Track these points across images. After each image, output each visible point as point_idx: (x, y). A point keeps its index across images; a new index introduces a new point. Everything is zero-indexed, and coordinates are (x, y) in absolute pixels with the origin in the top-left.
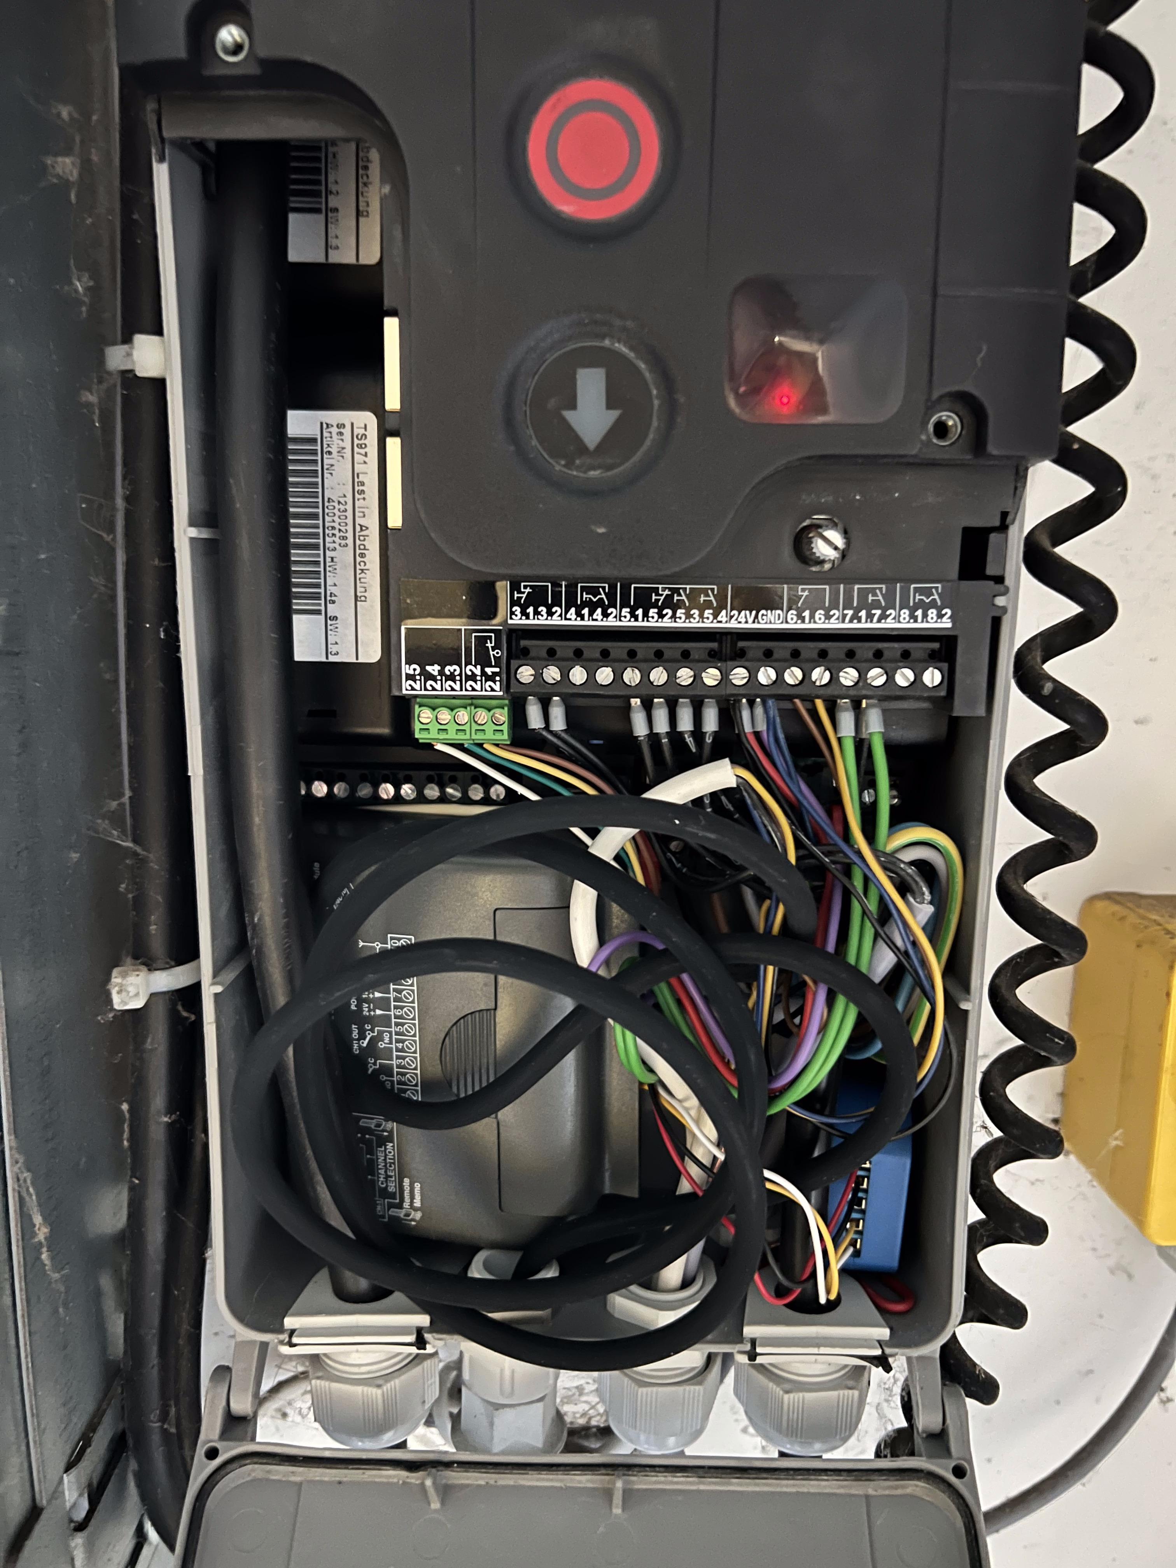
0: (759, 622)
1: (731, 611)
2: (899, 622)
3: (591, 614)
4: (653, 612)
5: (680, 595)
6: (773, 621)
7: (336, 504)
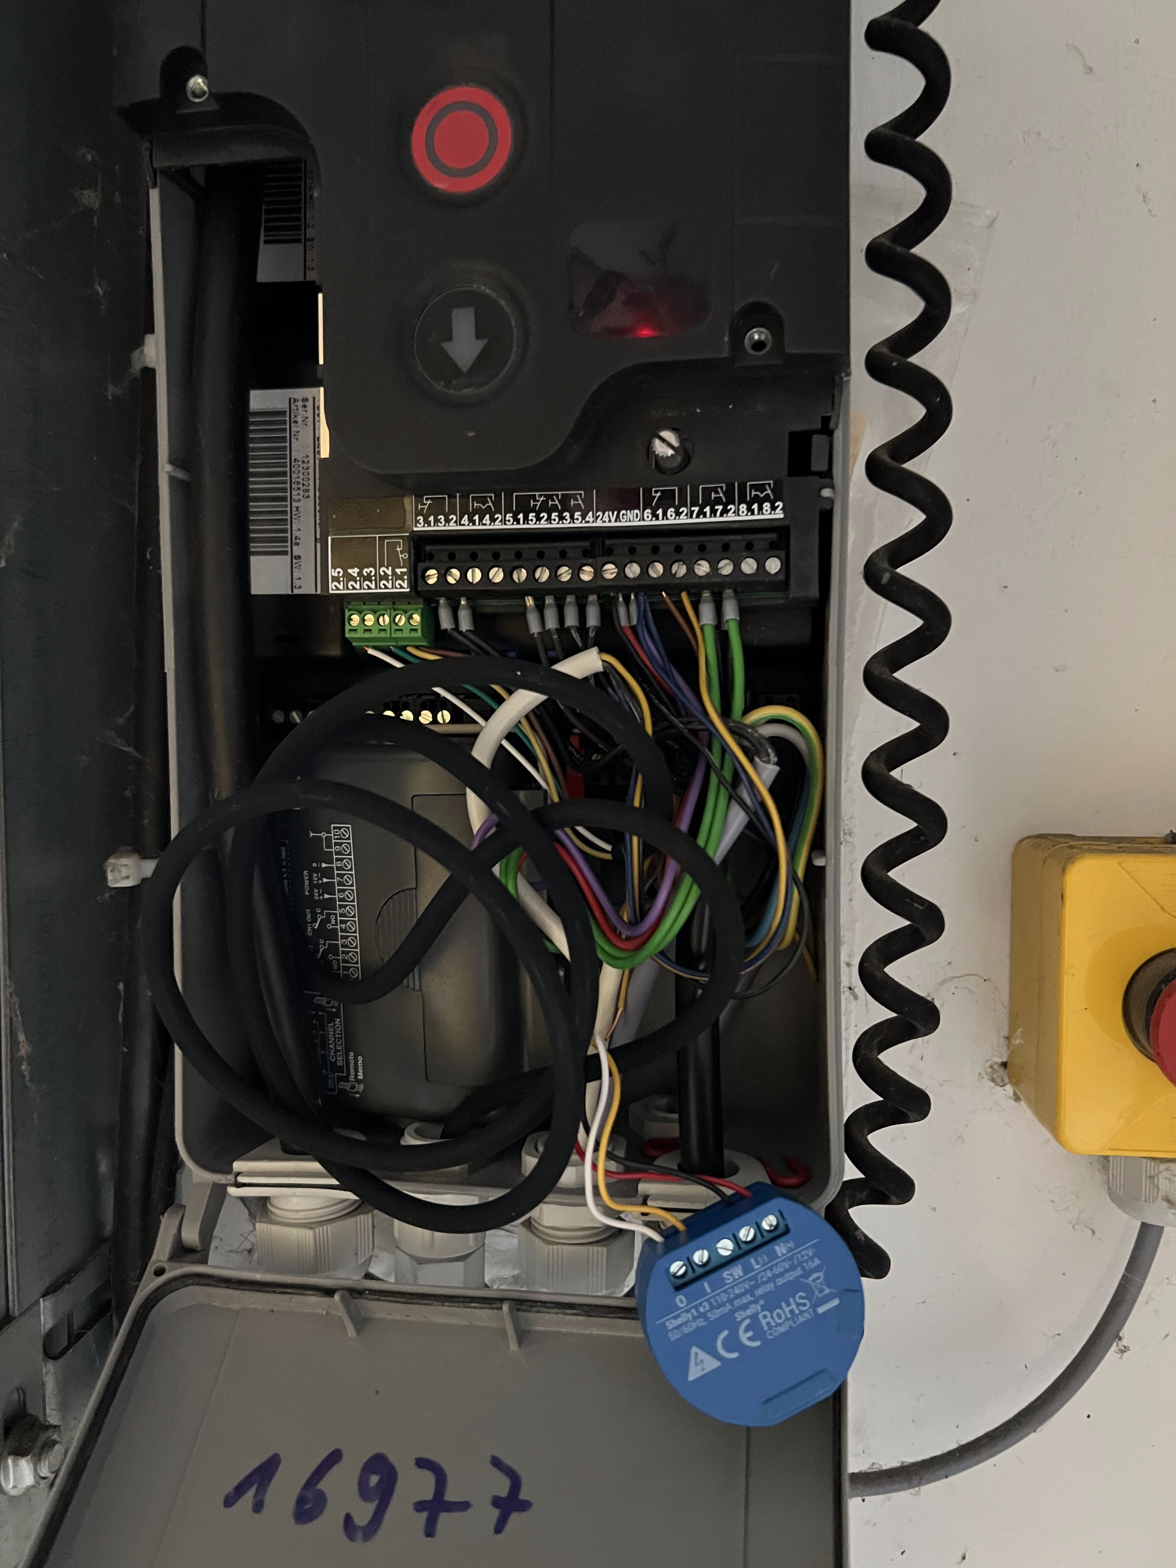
0: (620, 521)
1: (596, 513)
2: (739, 515)
3: (481, 519)
4: (532, 516)
5: (553, 500)
6: (632, 520)
7: (300, 463)
